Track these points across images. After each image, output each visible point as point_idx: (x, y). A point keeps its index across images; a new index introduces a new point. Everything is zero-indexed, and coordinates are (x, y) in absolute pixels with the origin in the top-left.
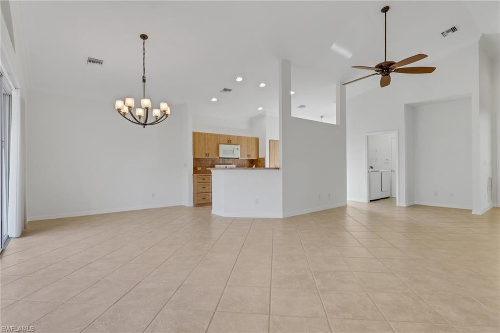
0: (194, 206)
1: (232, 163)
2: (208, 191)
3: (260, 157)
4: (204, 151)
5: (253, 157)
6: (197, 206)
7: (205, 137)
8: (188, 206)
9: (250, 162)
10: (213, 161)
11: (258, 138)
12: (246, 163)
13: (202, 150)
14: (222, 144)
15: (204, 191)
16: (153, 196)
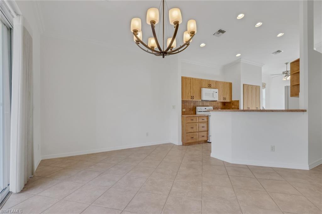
0: (183, 145)
1: (209, 105)
2: (195, 131)
3: (233, 100)
4: (190, 94)
5: (228, 100)
6: (186, 145)
7: (191, 82)
8: (178, 145)
9: (223, 104)
10: (195, 103)
11: (231, 83)
12: (220, 105)
13: (188, 93)
14: (204, 88)
15: (192, 131)
16: (147, 134)
